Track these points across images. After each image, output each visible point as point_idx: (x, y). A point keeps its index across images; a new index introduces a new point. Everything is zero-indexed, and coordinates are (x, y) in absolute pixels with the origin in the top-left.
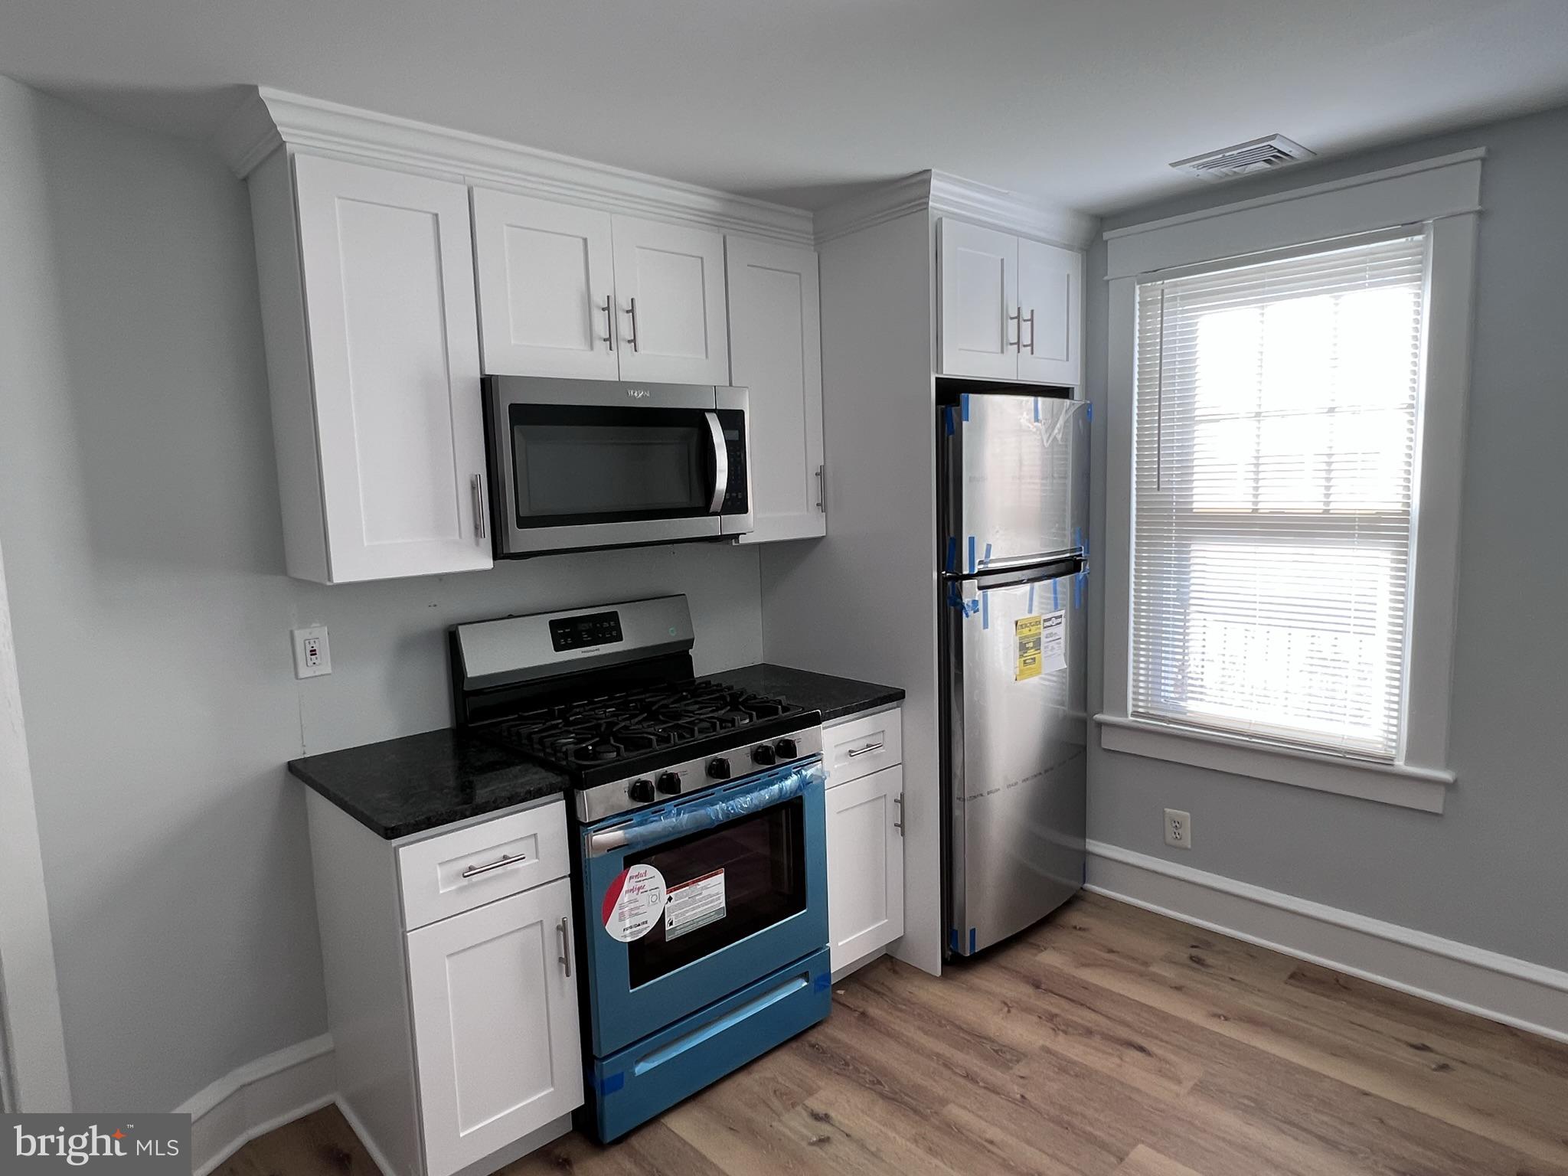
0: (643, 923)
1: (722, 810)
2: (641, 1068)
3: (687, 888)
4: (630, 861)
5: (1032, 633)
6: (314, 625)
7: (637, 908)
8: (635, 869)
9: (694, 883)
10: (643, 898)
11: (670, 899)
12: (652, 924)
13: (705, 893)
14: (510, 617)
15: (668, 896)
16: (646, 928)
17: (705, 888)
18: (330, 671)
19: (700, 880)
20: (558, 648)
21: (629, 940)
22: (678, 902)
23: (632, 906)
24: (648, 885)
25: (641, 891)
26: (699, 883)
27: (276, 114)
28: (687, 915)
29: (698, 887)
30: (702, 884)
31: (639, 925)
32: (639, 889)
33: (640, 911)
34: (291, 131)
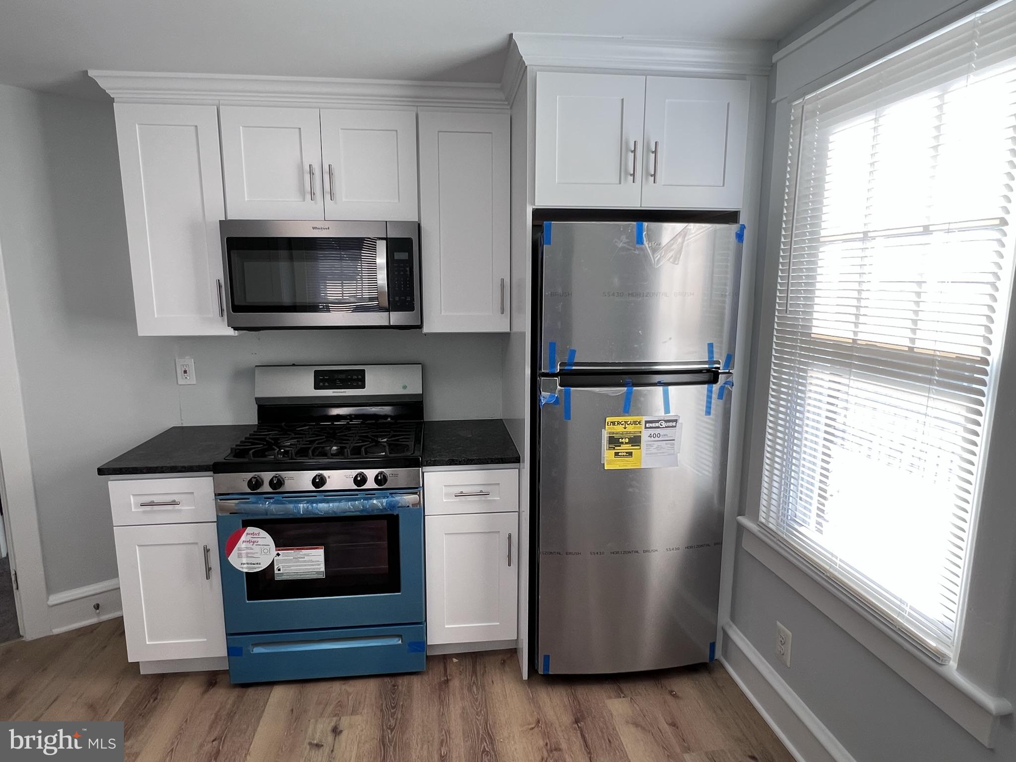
0: (257, 564)
1: (303, 507)
2: (257, 650)
3: (293, 551)
4: (247, 524)
5: (626, 430)
6: (187, 357)
7: (252, 553)
8: (250, 529)
9: (297, 549)
10: (256, 549)
11: (278, 555)
12: (264, 566)
13: (307, 558)
14: (294, 365)
15: (277, 552)
16: (259, 568)
17: (308, 555)
18: (195, 383)
19: (303, 549)
20: (317, 387)
21: (245, 570)
22: (284, 558)
23: (249, 551)
24: (261, 541)
25: (255, 544)
26: (302, 551)
27: (102, 84)
28: (292, 568)
29: (301, 553)
30: (304, 552)
31: (254, 564)
32: (254, 542)
33: (255, 555)
34: (115, 91)
